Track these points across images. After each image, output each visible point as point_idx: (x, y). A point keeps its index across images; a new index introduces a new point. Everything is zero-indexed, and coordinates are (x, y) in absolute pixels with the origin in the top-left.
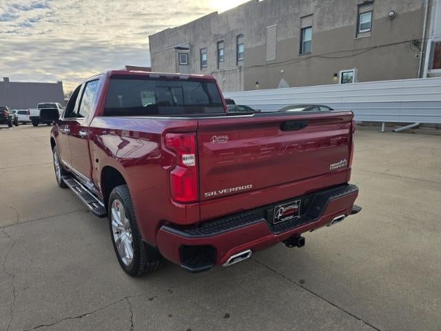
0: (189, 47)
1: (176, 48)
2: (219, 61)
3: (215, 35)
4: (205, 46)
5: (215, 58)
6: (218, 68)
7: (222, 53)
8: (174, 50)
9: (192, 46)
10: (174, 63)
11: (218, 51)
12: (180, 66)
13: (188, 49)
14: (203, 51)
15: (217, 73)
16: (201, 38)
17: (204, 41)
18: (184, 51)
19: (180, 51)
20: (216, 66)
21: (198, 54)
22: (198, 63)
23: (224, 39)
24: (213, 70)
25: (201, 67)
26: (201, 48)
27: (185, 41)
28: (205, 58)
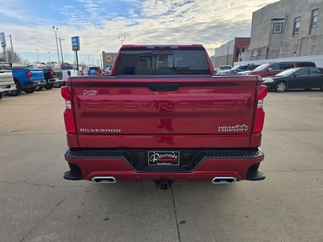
0: (285, 18)
1: (272, 20)
2: (311, 27)
3: (311, 4)
4: (300, 15)
5: (308, 25)
6: (310, 34)
7: (315, 20)
8: (270, 21)
9: (287, 16)
10: (268, 32)
11: (312, 18)
12: (274, 35)
13: (284, 19)
14: (297, 20)
15: (308, 38)
16: (297, 8)
17: (299, 11)
18: (279, 21)
19: (275, 22)
20: (308, 32)
21: (292, 23)
22: (291, 30)
23: (319, 7)
24: (304, 36)
25: (294, 34)
26: (296, 17)
27: (282, 12)
28: (298, 26)
